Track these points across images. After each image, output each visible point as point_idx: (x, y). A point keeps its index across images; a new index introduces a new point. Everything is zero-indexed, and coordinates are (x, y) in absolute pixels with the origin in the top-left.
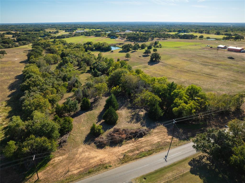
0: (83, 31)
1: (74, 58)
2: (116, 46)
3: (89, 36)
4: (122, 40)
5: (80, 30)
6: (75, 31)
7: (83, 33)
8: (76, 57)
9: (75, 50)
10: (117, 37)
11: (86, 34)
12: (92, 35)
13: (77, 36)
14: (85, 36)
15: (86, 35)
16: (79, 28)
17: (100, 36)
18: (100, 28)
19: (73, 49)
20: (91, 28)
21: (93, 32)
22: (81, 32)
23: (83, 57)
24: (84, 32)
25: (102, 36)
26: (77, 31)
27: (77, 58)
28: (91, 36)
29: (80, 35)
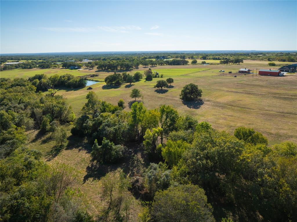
0: (17, 63)
1: (22, 109)
2: (87, 78)
3: (30, 68)
4: (89, 70)
5: (12, 62)
6: (3, 63)
7: (18, 65)
8: (26, 106)
9: (16, 91)
10: (79, 67)
11: (24, 66)
12: (35, 67)
13: (9, 69)
14: (23, 69)
15: (25, 68)
16: (9, 60)
17: (49, 68)
18: (42, 59)
19: (11, 89)
20: (28, 59)
21: (34, 63)
22: (15, 64)
23: (42, 105)
24: (19, 63)
25: (52, 68)
26: (7, 63)
27: (29, 107)
28: (33, 68)
29: (14, 68)
